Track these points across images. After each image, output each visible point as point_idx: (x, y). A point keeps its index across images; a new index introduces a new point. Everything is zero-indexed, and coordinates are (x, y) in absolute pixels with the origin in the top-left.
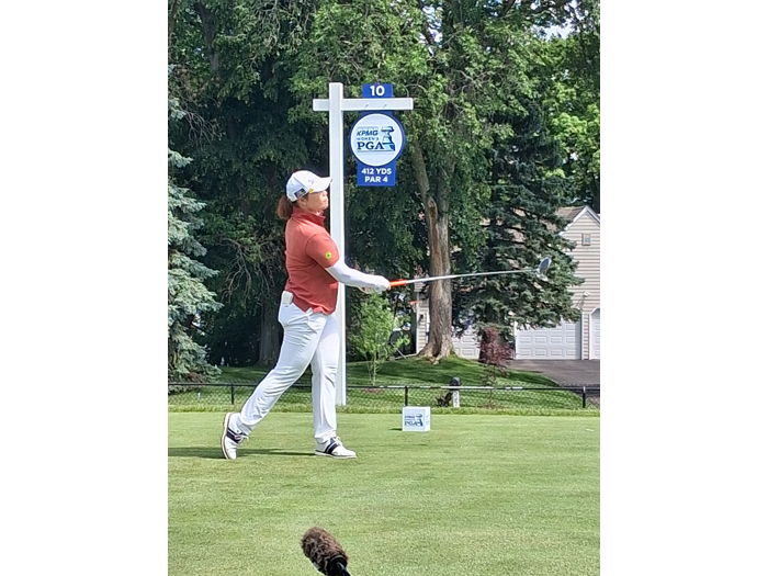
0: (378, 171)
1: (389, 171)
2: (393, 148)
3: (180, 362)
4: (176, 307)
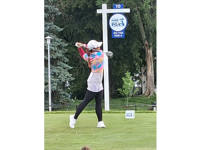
0: (119, 33)
1: (122, 33)
3: (60, 98)
4: (58, 79)
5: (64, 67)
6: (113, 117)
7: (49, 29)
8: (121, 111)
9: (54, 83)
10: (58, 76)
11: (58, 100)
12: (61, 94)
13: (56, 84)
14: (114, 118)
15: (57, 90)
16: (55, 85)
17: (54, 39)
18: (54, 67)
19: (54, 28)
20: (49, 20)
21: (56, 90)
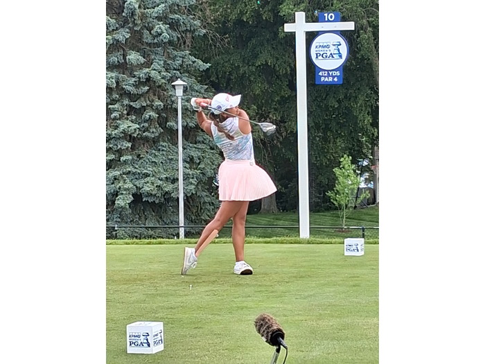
0: (331, 73)
1: (338, 73)
2: (341, 57)
3: (202, 211)
4: (199, 171)
5: (211, 145)
6: (319, 252)
7: (181, 66)
8: (334, 240)
9: (191, 180)
10: (199, 164)
11: (198, 215)
12: (205, 203)
13: (194, 181)
14: (320, 254)
15: (196, 194)
16: (191, 183)
17: (190, 86)
18: (191, 145)
19: (191, 63)
20: (180, 46)
21: (194, 192)
